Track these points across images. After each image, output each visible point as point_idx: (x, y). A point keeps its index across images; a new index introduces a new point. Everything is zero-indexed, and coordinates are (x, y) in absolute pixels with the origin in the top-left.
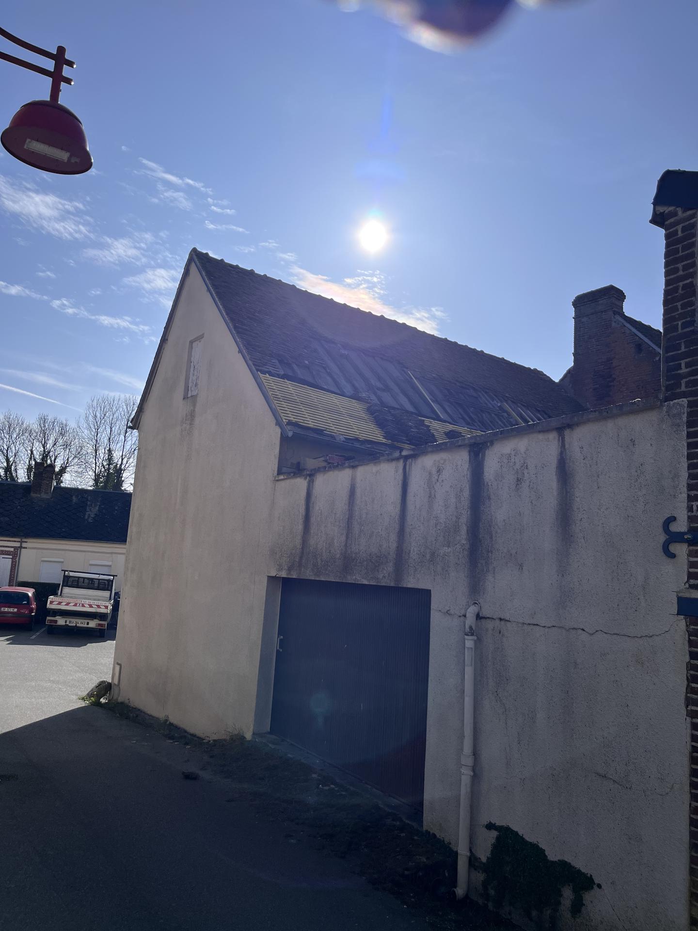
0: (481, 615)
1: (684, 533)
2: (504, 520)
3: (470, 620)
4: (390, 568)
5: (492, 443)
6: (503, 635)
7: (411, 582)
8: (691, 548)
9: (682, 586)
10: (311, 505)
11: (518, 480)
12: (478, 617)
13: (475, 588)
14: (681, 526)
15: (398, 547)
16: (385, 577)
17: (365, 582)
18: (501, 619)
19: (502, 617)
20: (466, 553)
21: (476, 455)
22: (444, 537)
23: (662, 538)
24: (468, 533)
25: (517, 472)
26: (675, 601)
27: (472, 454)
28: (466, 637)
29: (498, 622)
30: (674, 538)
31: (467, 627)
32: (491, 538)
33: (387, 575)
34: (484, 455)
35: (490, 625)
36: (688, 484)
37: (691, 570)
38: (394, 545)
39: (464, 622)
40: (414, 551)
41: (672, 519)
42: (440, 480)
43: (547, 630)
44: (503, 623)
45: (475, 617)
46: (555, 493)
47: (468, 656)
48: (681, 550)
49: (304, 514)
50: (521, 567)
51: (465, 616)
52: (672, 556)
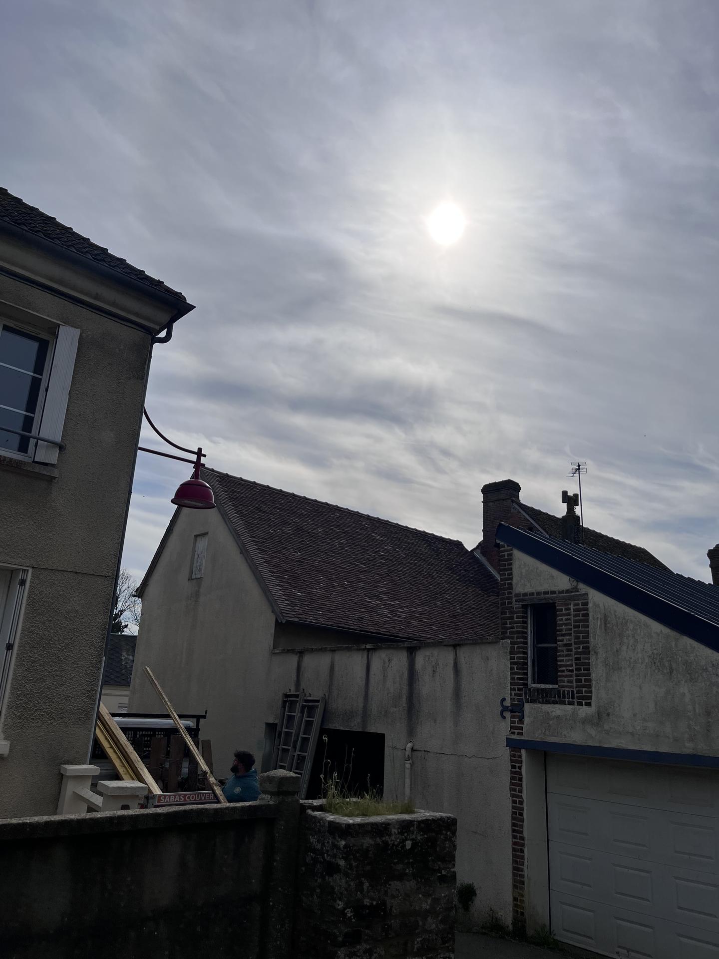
0: (414, 749)
1: (509, 707)
2: (427, 694)
3: (408, 752)
4: (359, 720)
5: (420, 648)
6: (426, 760)
7: (373, 728)
8: (512, 714)
9: (509, 733)
10: (301, 673)
11: (434, 671)
12: (413, 750)
13: (411, 733)
14: (508, 703)
15: (364, 706)
16: (355, 725)
17: (342, 728)
18: (425, 751)
19: (426, 750)
20: (405, 712)
21: (411, 654)
22: (393, 702)
23: (500, 708)
24: (406, 700)
25: (433, 667)
26: (505, 741)
27: (409, 653)
28: (406, 762)
29: (423, 752)
30: (505, 709)
31: (407, 756)
32: (420, 703)
33: (356, 724)
34: (415, 654)
35: (419, 754)
36: (511, 682)
37: (512, 725)
38: (361, 705)
39: (405, 753)
40: (374, 709)
41: (504, 700)
42: (390, 666)
43: (449, 756)
44: (426, 753)
45: (411, 750)
46: (452, 681)
47: (407, 772)
48: (508, 715)
49: (295, 679)
50: (435, 721)
51: (405, 749)
52: (504, 718)
